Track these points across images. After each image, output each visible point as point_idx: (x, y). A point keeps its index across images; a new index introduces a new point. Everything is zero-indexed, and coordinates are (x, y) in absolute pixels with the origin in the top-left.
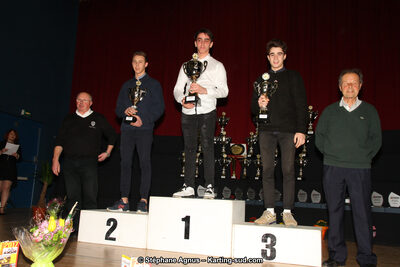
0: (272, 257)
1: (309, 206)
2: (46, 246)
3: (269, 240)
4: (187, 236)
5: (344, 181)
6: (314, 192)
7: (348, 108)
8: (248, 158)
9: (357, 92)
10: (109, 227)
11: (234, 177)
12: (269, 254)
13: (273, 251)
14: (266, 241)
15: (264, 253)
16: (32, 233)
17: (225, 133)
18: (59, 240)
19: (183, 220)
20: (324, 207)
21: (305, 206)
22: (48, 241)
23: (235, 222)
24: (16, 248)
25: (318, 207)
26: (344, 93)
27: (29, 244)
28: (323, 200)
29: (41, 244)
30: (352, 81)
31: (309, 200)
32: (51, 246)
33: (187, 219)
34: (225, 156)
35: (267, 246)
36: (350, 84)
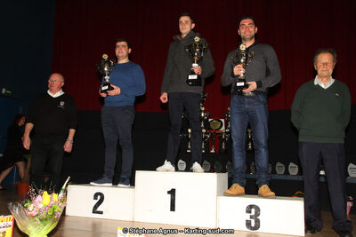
0: (257, 227)
1: (287, 178)
2: (41, 220)
3: (253, 210)
4: (173, 208)
6: (291, 164)
7: (323, 86)
8: (226, 133)
9: (331, 71)
10: (96, 201)
11: (213, 151)
12: (253, 224)
13: (258, 222)
14: (250, 212)
15: (248, 224)
16: (26, 208)
17: (203, 109)
18: (54, 214)
19: (169, 192)
20: (300, 178)
21: (283, 178)
22: (43, 215)
23: (219, 195)
24: (11, 223)
25: (296, 178)
26: (319, 72)
27: (23, 218)
28: (301, 172)
29: (36, 218)
30: (327, 61)
31: (287, 172)
32: (46, 220)
33: (172, 192)
34: (204, 131)
35: (251, 217)
36: (325, 64)
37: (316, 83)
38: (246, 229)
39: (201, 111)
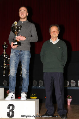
0: (13, 116)
5: (52, 77)
7: (53, 43)
9: (57, 35)
12: (11, 115)
13: (13, 113)
14: (10, 108)
15: (8, 114)
26: (52, 36)
30: (55, 30)
35: (10, 111)
36: (54, 31)
37: (50, 42)
38: (7, 117)
39: (4, 54)
